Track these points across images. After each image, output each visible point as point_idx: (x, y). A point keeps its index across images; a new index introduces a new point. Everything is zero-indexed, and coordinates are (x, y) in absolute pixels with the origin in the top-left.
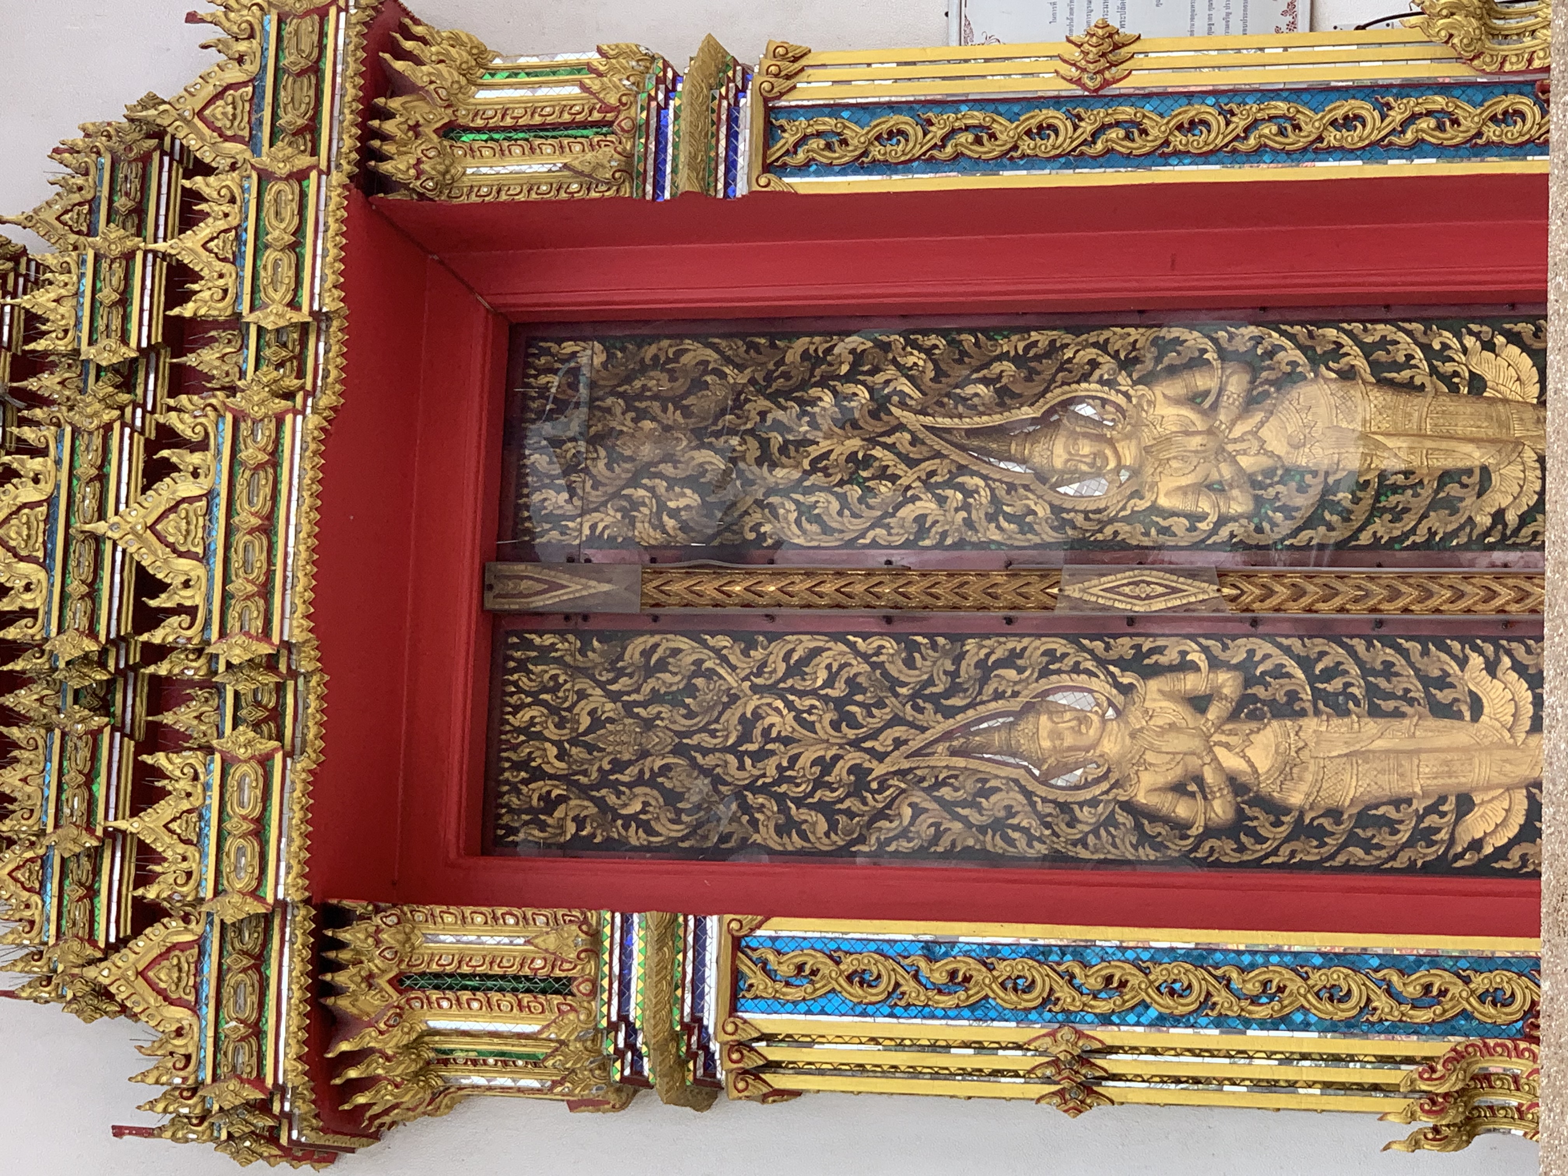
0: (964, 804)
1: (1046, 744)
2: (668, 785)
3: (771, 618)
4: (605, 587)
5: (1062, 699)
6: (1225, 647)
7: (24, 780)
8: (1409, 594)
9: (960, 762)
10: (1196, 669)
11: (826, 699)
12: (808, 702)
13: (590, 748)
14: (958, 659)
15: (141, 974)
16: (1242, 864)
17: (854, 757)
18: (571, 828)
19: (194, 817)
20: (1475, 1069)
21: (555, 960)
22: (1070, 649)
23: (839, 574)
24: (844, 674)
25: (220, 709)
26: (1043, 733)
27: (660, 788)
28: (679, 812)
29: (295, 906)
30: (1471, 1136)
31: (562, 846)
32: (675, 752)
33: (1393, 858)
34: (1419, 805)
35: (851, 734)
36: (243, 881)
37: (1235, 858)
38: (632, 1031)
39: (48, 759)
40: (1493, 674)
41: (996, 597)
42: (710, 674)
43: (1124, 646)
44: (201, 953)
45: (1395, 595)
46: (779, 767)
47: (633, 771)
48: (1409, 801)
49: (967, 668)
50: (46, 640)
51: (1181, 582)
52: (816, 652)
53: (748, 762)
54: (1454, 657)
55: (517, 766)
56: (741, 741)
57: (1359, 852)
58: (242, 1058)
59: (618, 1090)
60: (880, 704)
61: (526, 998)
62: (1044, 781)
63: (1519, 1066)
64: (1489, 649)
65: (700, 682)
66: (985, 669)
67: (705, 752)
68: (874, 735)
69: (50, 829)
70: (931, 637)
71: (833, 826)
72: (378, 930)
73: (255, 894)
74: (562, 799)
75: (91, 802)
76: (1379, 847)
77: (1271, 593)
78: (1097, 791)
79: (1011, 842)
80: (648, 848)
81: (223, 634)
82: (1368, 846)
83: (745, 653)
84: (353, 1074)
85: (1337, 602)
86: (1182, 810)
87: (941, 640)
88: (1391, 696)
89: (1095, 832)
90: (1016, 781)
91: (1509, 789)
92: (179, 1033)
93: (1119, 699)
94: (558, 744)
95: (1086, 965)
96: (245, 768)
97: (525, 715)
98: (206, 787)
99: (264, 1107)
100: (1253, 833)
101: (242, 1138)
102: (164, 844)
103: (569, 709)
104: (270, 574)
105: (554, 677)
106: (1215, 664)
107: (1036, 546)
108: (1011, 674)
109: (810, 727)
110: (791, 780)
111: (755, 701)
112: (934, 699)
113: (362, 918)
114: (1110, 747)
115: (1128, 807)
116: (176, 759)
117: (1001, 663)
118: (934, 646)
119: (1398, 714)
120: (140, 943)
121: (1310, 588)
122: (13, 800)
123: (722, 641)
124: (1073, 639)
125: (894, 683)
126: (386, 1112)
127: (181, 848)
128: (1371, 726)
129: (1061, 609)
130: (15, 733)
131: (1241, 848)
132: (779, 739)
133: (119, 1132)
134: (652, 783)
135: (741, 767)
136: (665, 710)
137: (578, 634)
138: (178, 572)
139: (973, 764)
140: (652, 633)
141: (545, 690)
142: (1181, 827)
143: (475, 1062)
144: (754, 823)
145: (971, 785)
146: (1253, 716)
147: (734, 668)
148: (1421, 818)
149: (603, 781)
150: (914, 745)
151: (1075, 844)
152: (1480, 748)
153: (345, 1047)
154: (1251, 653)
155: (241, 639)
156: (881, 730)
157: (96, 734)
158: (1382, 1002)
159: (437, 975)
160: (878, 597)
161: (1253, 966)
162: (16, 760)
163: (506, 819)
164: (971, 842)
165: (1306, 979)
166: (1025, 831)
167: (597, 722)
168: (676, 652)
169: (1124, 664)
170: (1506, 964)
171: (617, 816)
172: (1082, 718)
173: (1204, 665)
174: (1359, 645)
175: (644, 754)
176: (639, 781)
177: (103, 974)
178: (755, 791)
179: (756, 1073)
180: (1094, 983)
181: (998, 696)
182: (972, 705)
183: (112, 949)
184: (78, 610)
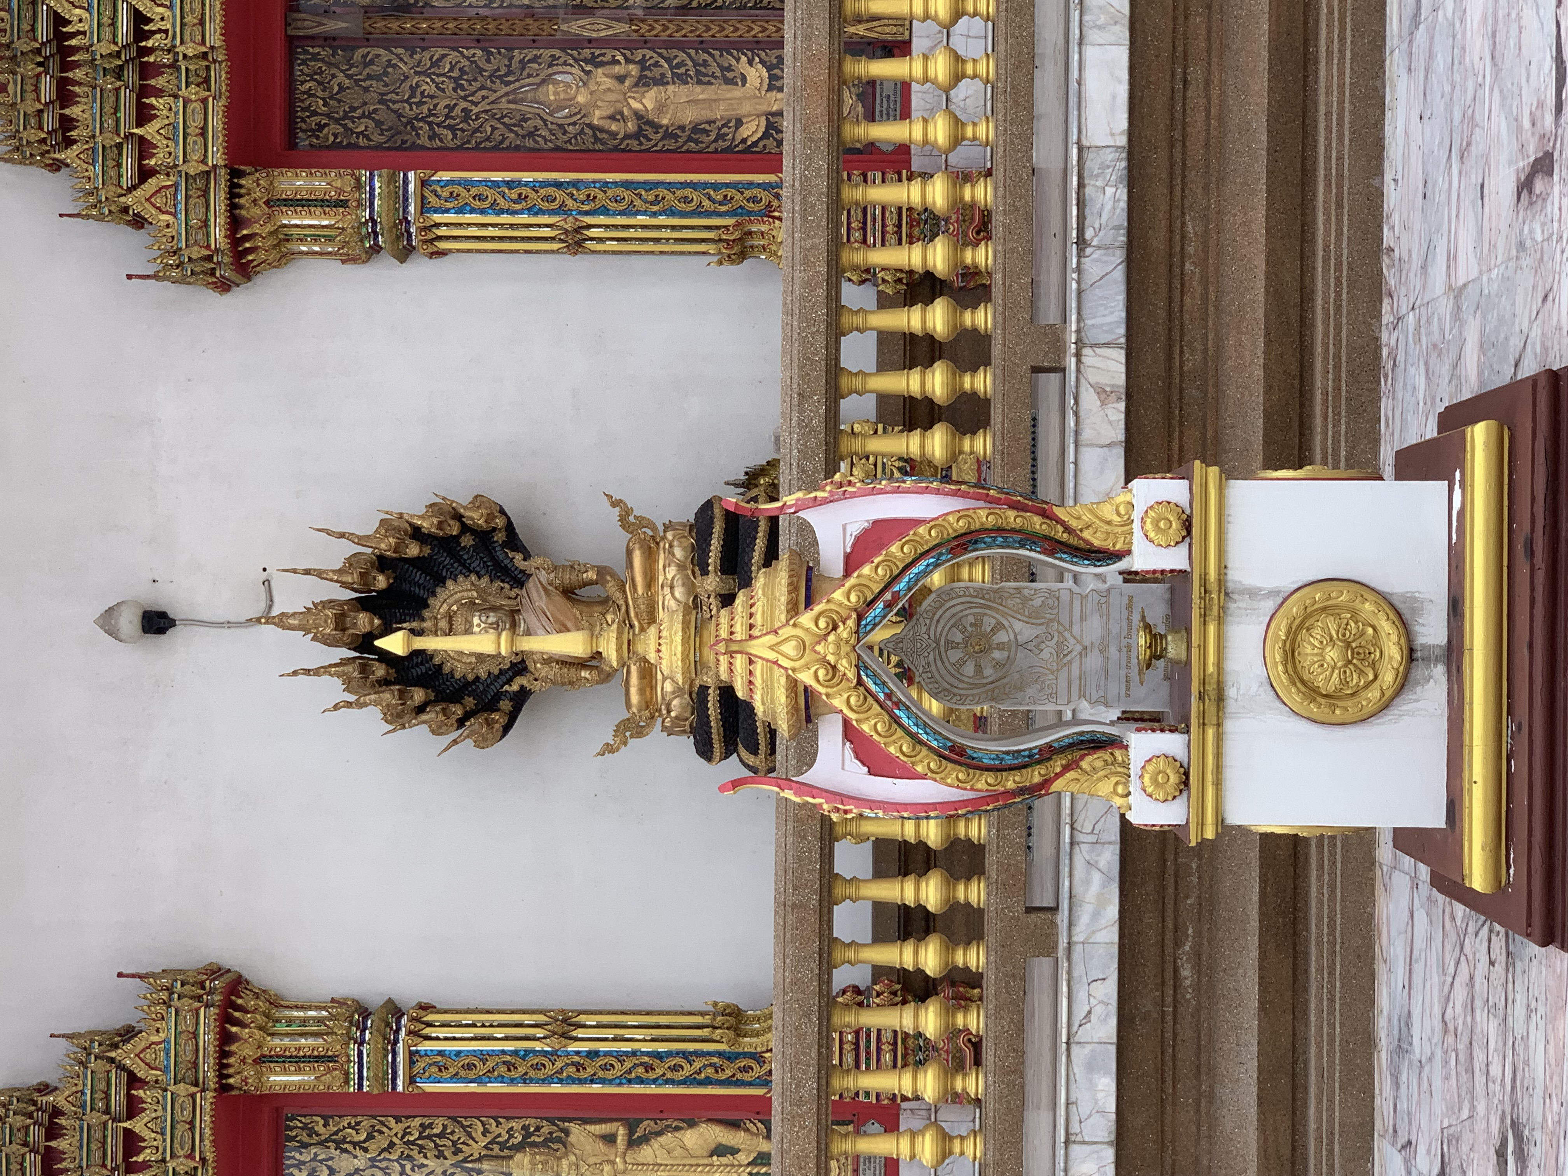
0: (515, 125)
1: (552, 98)
2: (377, 117)
3: (423, 39)
4: (345, 25)
5: (559, 77)
6: (632, 54)
7: (83, 111)
8: (715, 29)
9: (513, 106)
10: (618, 62)
11: (450, 78)
12: (441, 79)
13: (339, 101)
14: (511, 59)
15: (147, 200)
16: (641, 151)
17: (463, 104)
18: (331, 138)
19: (171, 127)
20: (746, 229)
21: (340, 191)
22: (562, 54)
23: (455, 19)
24: (458, 66)
25: (178, 78)
26: (551, 93)
27: (373, 119)
28: (382, 130)
29: (220, 167)
30: (744, 259)
31: (327, 147)
32: (379, 102)
33: (708, 147)
34: (719, 124)
35: (462, 94)
36: (197, 156)
37: (638, 148)
38: (374, 223)
39: (94, 101)
40: (751, 66)
41: (528, 30)
42: (395, 66)
43: (586, 53)
44: (176, 190)
45: (708, 29)
46: (429, 110)
47: (360, 111)
48: (714, 122)
49: (515, 64)
50: (91, 46)
51: (613, 23)
52: (445, 56)
53: (414, 107)
54: (734, 58)
55: (303, 110)
56: (410, 97)
57: (693, 144)
58: (199, 237)
59: (367, 252)
60: (475, 80)
61: (327, 210)
62: (551, 114)
63: (764, 228)
64: (749, 54)
65: (390, 70)
66: (523, 64)
67: (394, 102)
68: (473, 94)
69: (98, 134)
70: (498, 49)
71: (455, 136)
72: (258, 179)
73: (204, 161)
74: (326, 125)
75: (118, 121)
76: (702, 142)
77: (653, 28)
78: (575, 119)
79: (537, 142)
80: (368, 147)
81: (182, 42)
82: (697, 142)
83: (411, 56)
84: (247, 245)
85: (683, 32)
86: (614, 127)
87: (503, 50)
88: (707, 75)
89: (575, 137)
90: (539, 115)
91: (758, 116)
92: (168, 226)
93: (585, 78)
94: (323, 99)
95: (578, 190)
96: (194, 104)
97: (307, 86)
98: (177, 113)
99: (209, 258)
100: (646, 137)
101: (199, 274)
102: (156, 139)
103: (328, 83)
104: (203, 14)
105: (320, 68)
106: (628, 61)
107: (545, 7)
108: (536, 66)
109: (443, 90)
110: (434, 115)
111: (416, 79)
112: (500, 77)
113: (249, 174)
114: (581, 99)
115: (589, 126)
116: (161, 101)
117: (530, 61)
118: (500, 53)
119: (709, 83)
120: (145, 186)
121: (671, 26)
122: (78, 121)
123: (400, 51)
124: (563, 50)
125: (481, 70)
126: (259, 265)
127: (165, 142)
128: (698, 89)
129: (559, 36)
130: (77, 89)
131: (641, 144)
132: (428, 96)
133: (129, 277)
134: (369, 117)
135: (411, 109)
136: (374, 83)
137: (331, 47)
138: (158, 14)
139: (518, 107)
140: (367, 47)
141: (316, 74)
142: (614, 135)
143: (301, 240)
144: (418, 135)
145: (518, 117)
146: (644, 85)
147: (406, 63)
148: (720, 129)
149: (346, 116)
150: (492, 99)
151: (566, 142)
152: (746, 98)
153: (245, 232)
154: (644, 56)
155: (192, 45)
156: (475, 92)
157: (117, 90)
158: (706, 203)
159: (285, 200)
160: (474, 30)
161: (651, 189)
162: (78, 102)
163: (300, 134)
164: (518, 142)
165: (674, 193)
166: (544, 137)
167: (342, 89)
168: (378, 56)
169: (586, 61)
170: (759, 185)
171: (353, 132)
172: (568, 85)
173: (623, 62)
174: (692, 52)
175: (365, 103)
176: (363, 116)
177: (129, 200)
178: (419, 120)
179: (431, 241)
180: (582, 197)
181: (529, 76)
182: (518, 80)
183: (130, 190)
184: (107, 34)
